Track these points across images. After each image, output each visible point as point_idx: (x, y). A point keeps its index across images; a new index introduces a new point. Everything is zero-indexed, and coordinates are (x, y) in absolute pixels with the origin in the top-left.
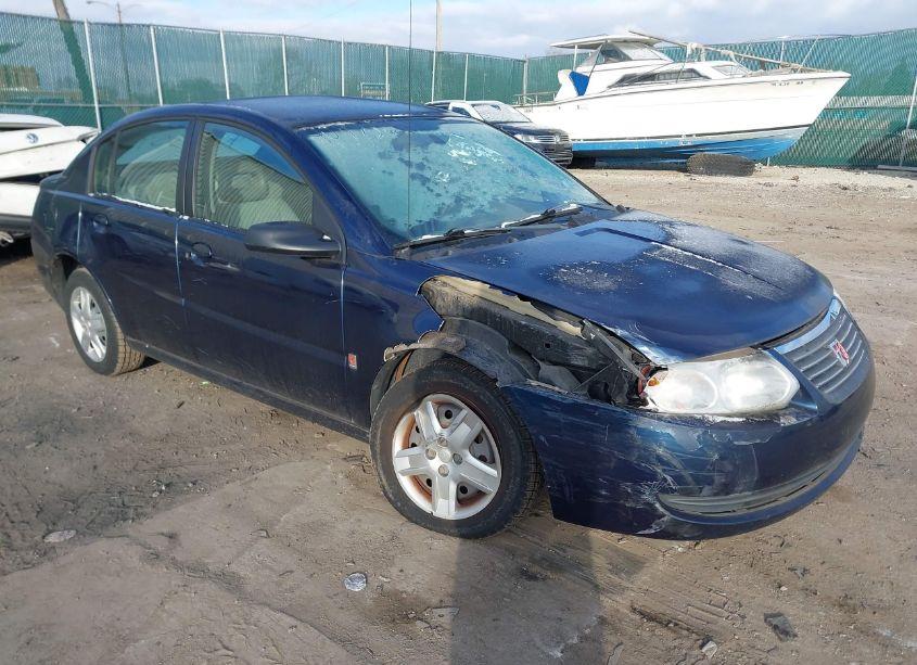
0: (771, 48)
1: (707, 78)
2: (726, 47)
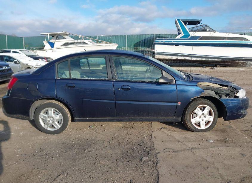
0: (100, 38)
1: (88, 44)
2: (89, 37)
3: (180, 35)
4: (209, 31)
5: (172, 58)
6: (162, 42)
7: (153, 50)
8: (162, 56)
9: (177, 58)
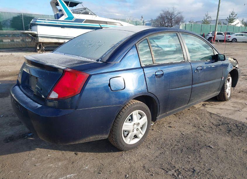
3: (64, 16)
4: (91, 14)
5: (59, 41)
6: (45, 23)
7: (36, 33)
8: (47, 39)
9: (64, 42)
